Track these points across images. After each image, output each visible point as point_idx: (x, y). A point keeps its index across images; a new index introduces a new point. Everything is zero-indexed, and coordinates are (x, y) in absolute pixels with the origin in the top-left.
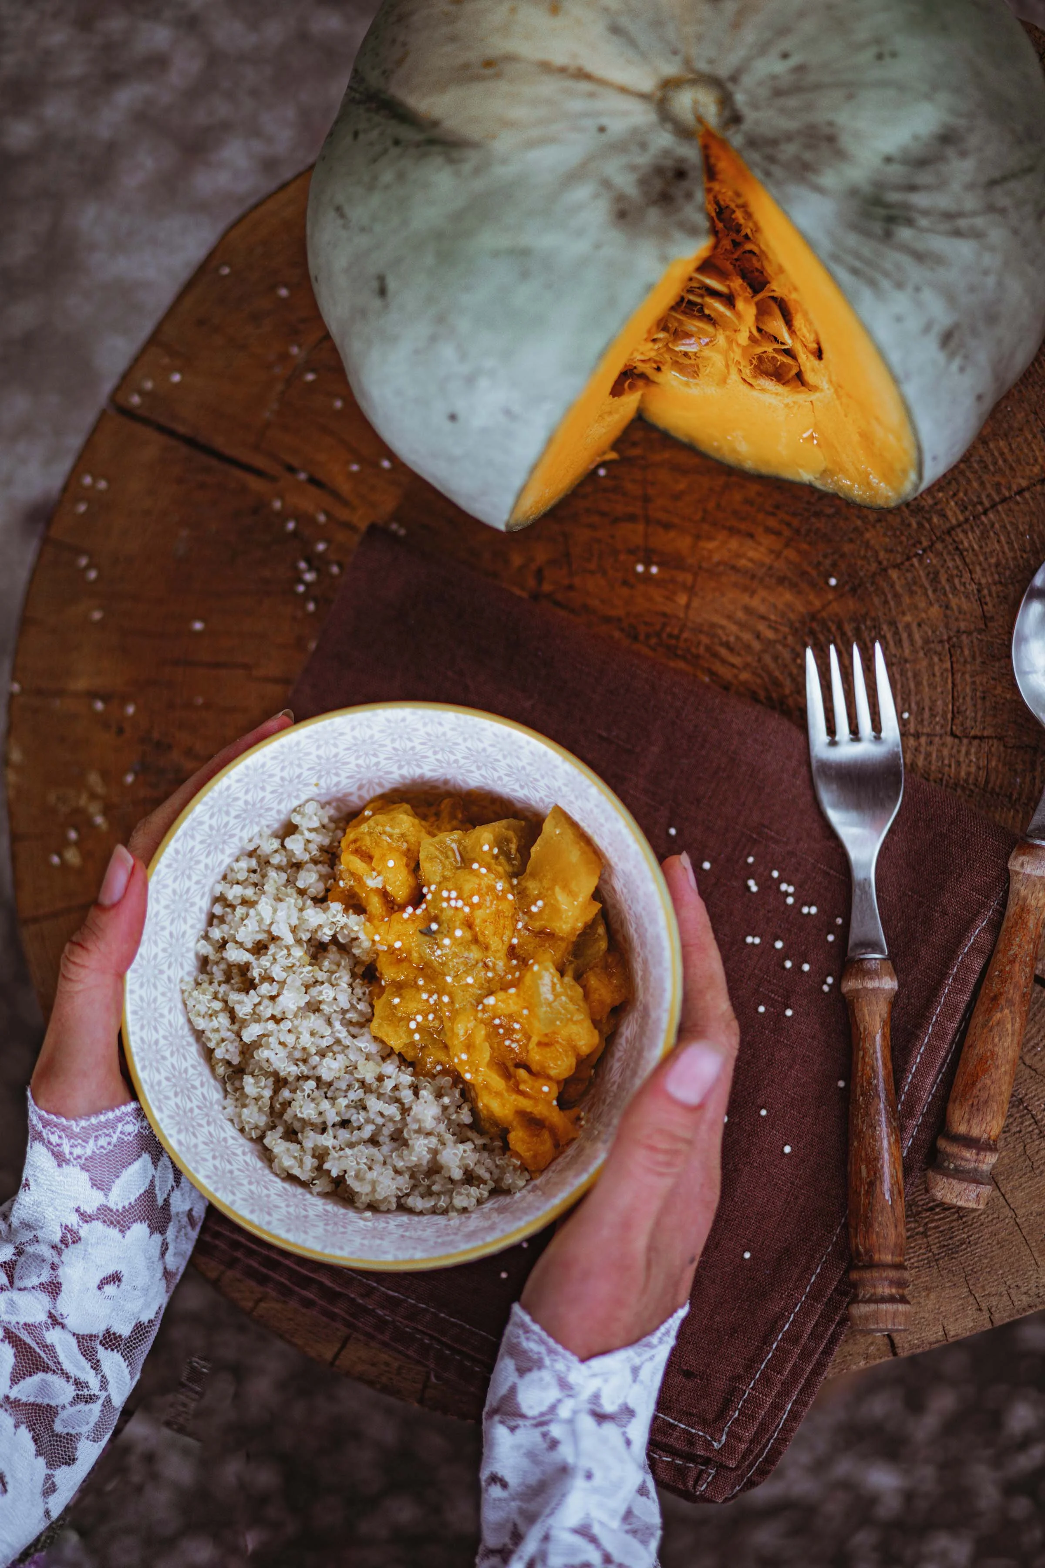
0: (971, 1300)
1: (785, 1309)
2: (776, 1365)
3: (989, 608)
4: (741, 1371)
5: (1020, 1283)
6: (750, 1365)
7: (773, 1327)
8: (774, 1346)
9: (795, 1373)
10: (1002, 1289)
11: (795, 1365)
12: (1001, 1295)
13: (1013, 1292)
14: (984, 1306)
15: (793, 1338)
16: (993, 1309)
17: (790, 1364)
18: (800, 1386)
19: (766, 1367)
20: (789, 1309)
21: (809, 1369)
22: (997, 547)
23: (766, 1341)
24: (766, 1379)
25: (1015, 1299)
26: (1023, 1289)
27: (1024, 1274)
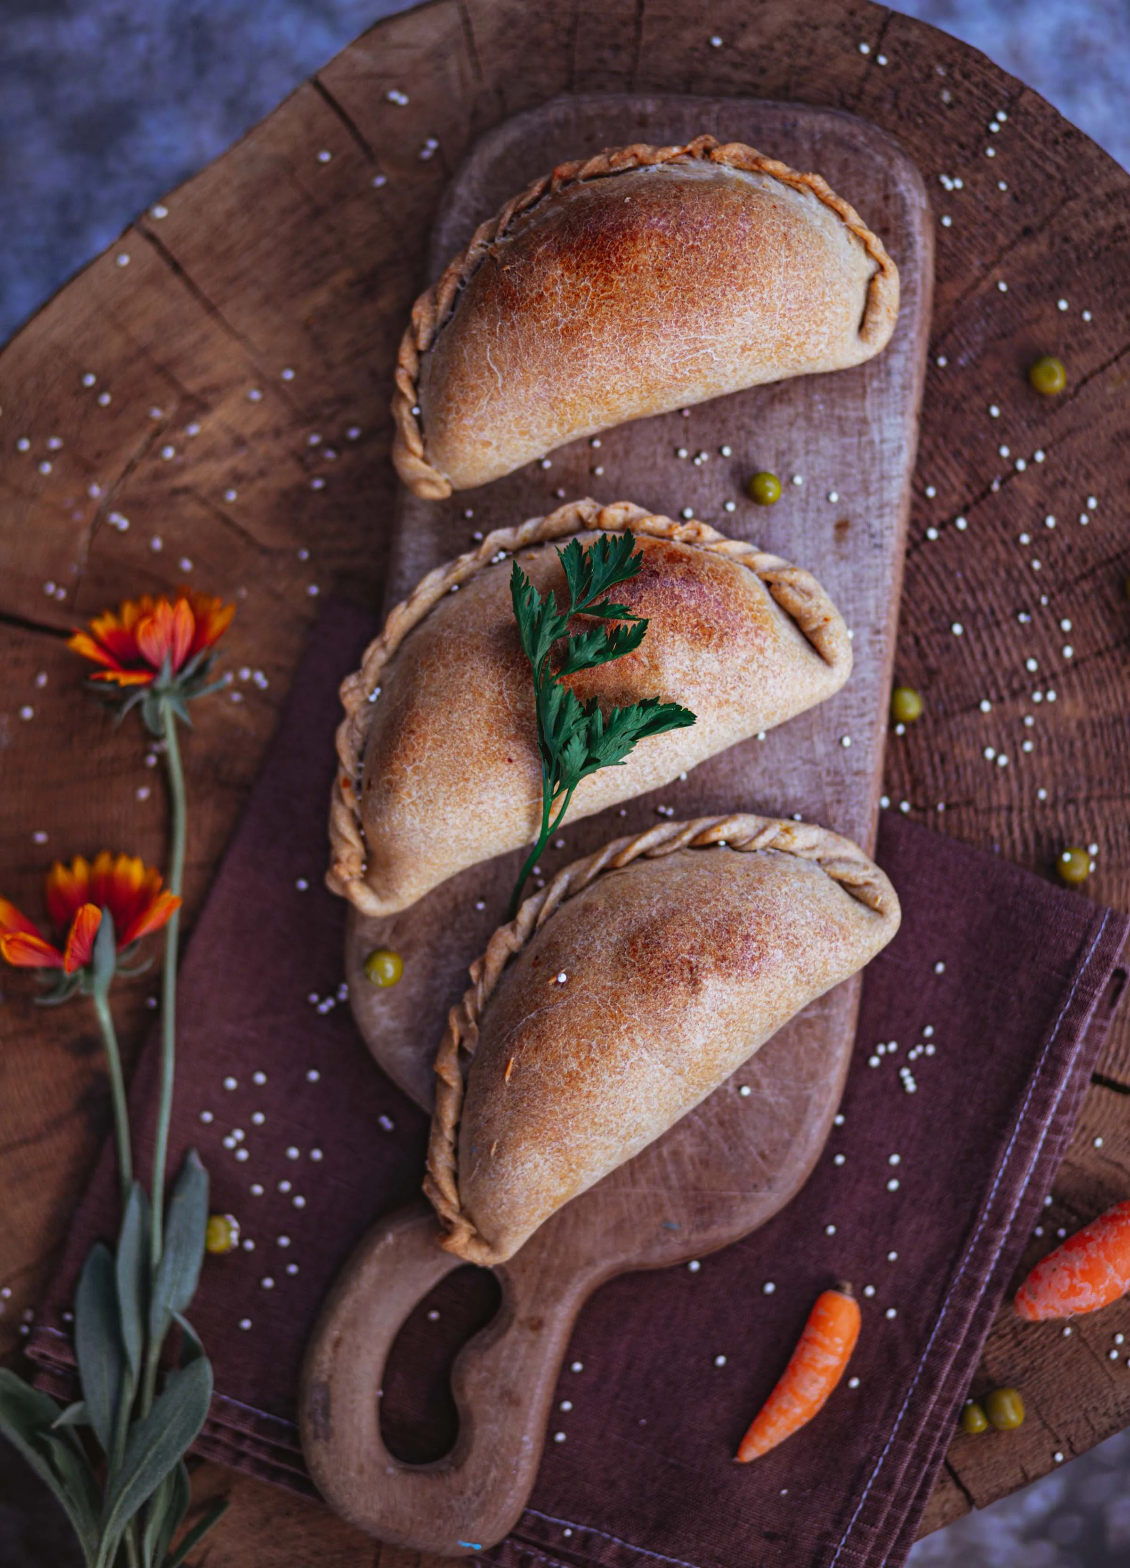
0: (1046, 1432)
1: (872, 1452)
2: (870, 1516)
3: (932, 661)
4: (829, 1526)
5: (1097, 1405)
6: (839, 1522)
7: (861, 1473)
8: (864, 1495)
9: (891, 1522)
10: (1080, 1414)
11: (889, 1514)
12: (1079, 1422)
13: (1091, 1416)
14: (1062, 1437)
15: (885, 1483)
16: (1073, 1439)
17: (884, 1515)
18: (895, 1537)
19: (858, 1520)
20: (875, 1452)
21: (904, 1517)
22: (928, 592)
23: (854, 1490)
24: (859, 1534)
25: (1093, 1422)
26: (1102, 1411)
27: (1100, 1393)
